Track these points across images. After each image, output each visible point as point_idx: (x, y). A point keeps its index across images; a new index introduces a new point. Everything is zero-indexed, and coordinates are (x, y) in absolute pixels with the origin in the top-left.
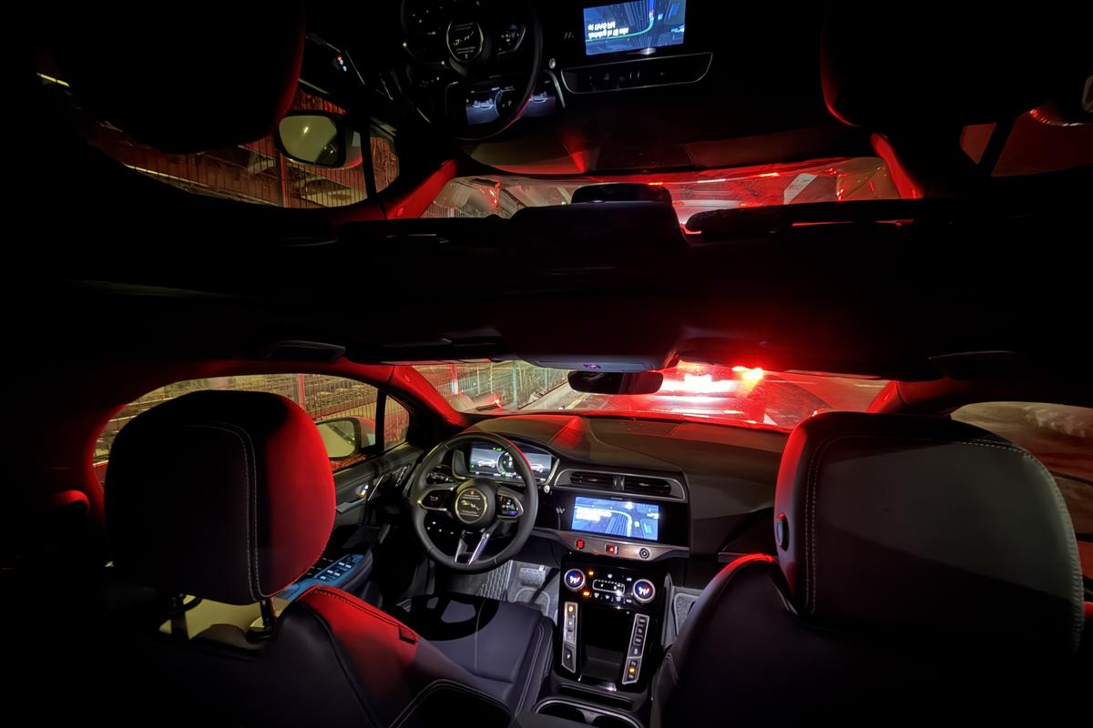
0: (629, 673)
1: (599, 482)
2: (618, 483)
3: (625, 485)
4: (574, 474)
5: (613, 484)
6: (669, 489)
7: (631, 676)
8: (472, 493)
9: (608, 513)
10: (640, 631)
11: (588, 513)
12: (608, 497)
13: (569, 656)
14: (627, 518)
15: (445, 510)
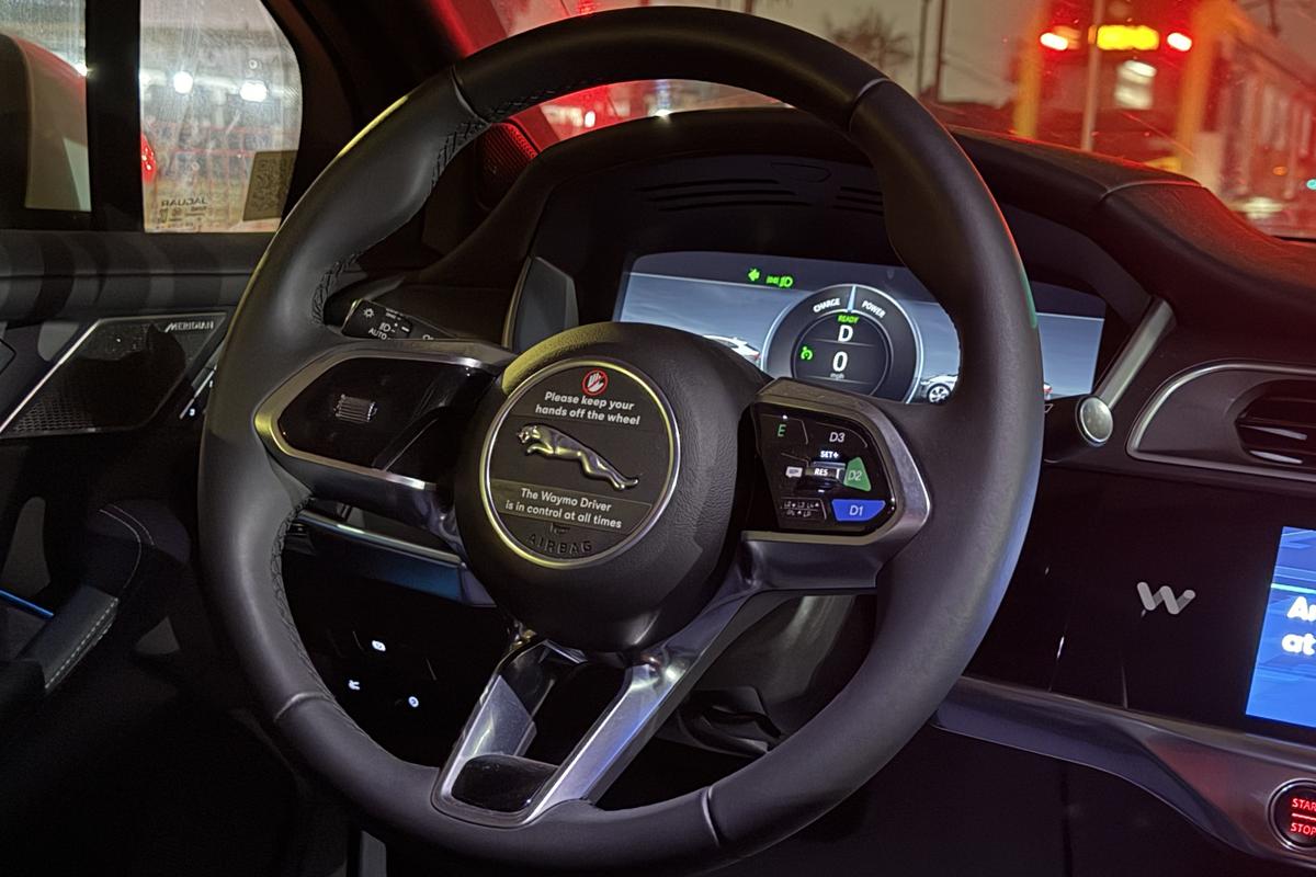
8: (594, 383)
15: (418, 484)
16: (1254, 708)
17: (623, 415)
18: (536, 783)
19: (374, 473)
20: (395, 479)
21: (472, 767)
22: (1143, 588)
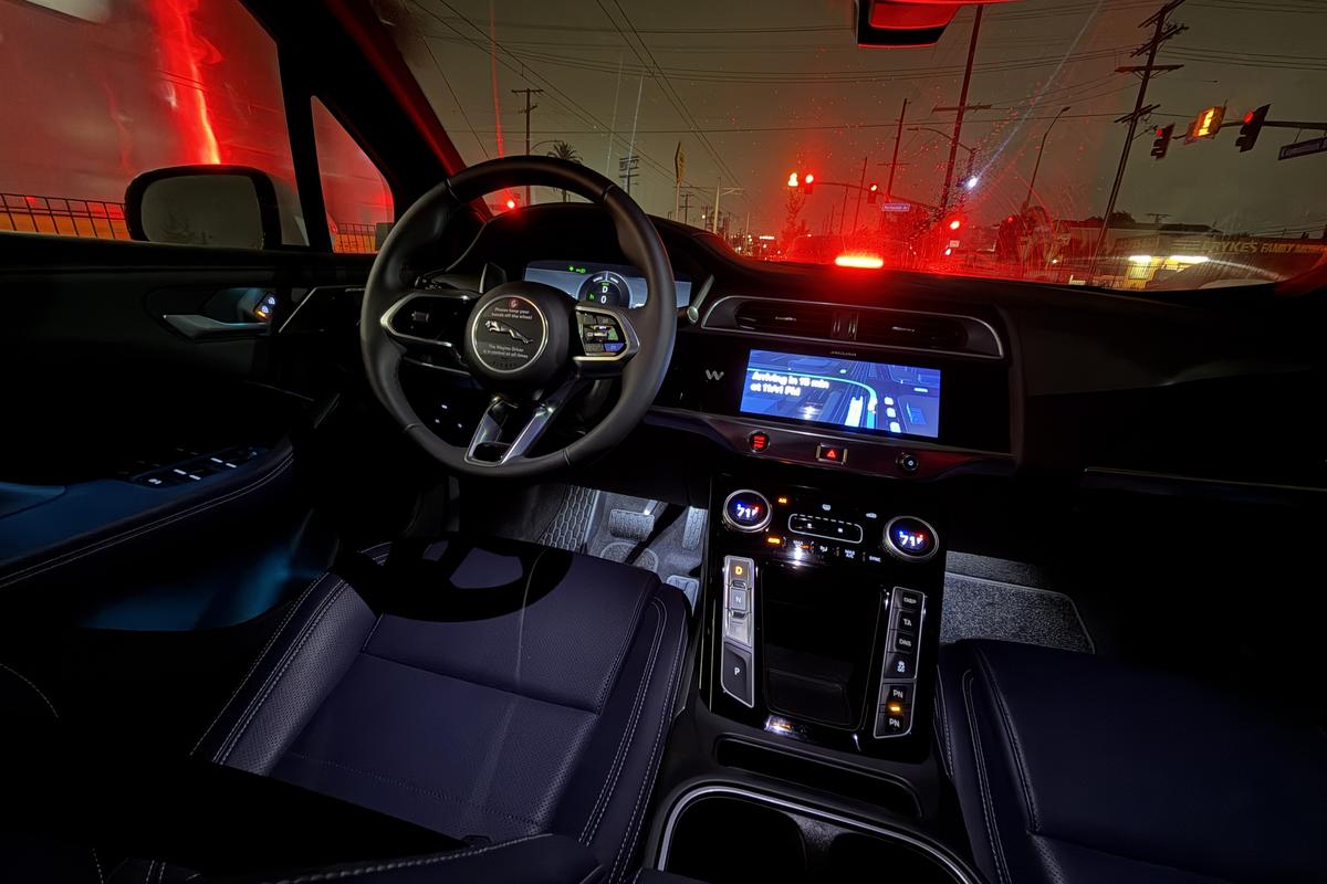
0: (889, 714)
1: (802, 323)
2: (844, 327)
3: (858, 330)
4: (745, 305)
5: (832, 325)
6: (964, 334)
7: (895, 722)
8: (514, 304)
9: (820, 382)
10: (908, 623)
11: (775, 382)
12: (823, 352)
13: (737, 671)
15: (449, 345)
16: (744, 408)
17: (525, 315)
18: (504, 450)
19: (431, 341)
20: (440, 343)
21: (480, 447)
22: (708, 372)
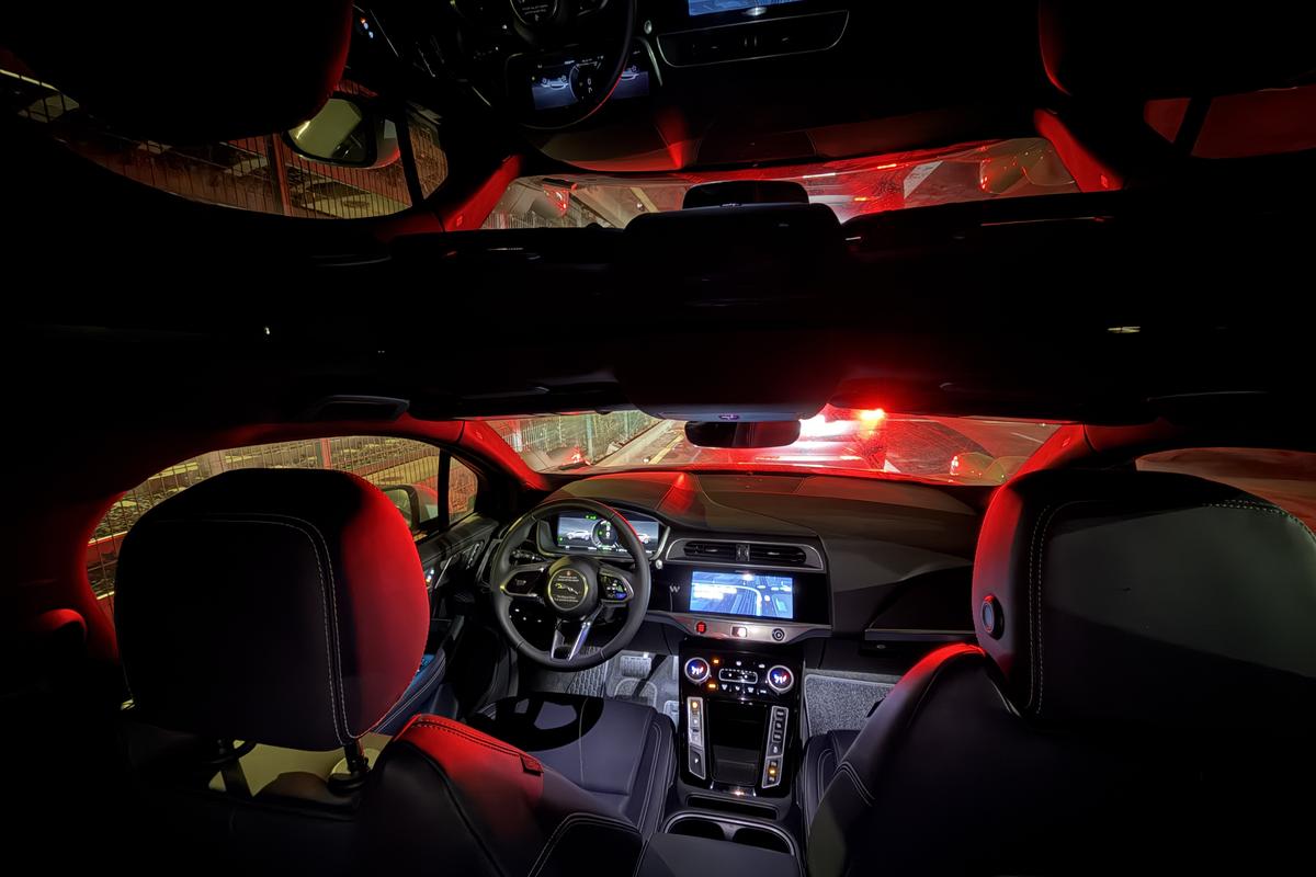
0: (769, 775)
1: (719, 553)
2: (743, 553)
3: (750, 554)
4: (688, 544)
5: (735, 554)
6: (804, 557)
7: (772, 779)
8: (568, 573)
9: (732, 590)
10: (779, 726)
11: (708, 591)
12: (732, 571)
13: (697, 761)
14: (756, 594)
15: (537, 596)
18: (568, 652)
22: (671, 588)
